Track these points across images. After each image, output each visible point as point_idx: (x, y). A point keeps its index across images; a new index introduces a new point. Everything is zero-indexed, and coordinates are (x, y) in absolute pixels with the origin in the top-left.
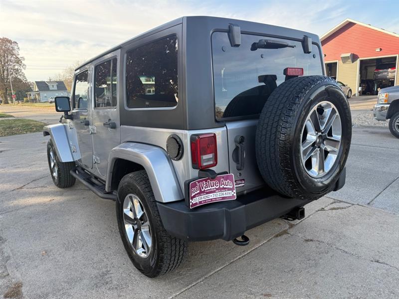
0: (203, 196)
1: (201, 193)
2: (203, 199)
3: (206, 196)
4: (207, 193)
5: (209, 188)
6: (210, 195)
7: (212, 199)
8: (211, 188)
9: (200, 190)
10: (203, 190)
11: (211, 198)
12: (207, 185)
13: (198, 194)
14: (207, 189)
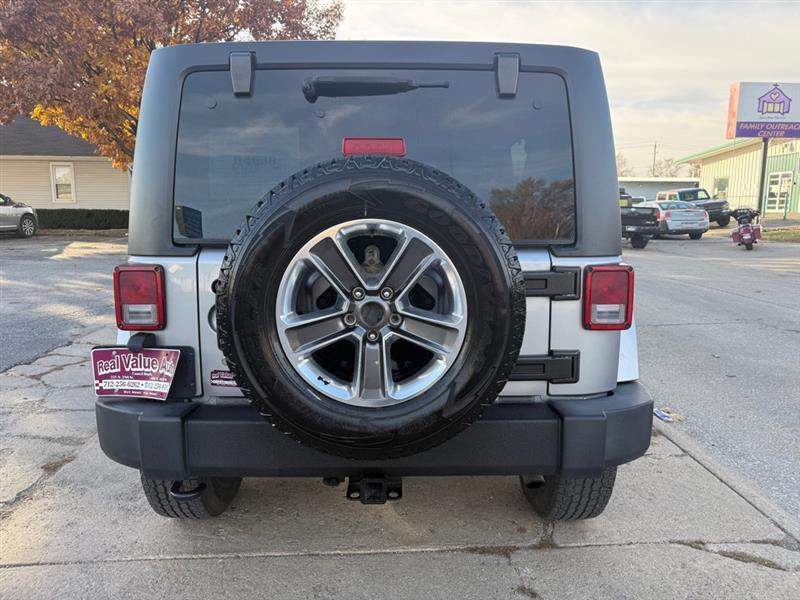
0: (127, 381)
1: (123, 374)
2: (127, 387)
3: (134, 383)
4: (136, 378)
5: (141, 370)
6: (142, 382)
7: (142, 391)
8: (143, 369)
9: (122, 368)
10: (128, 370)
11: (141, 388)
12: (136, 362)
13: (114, 374)
14: (135, 369)
